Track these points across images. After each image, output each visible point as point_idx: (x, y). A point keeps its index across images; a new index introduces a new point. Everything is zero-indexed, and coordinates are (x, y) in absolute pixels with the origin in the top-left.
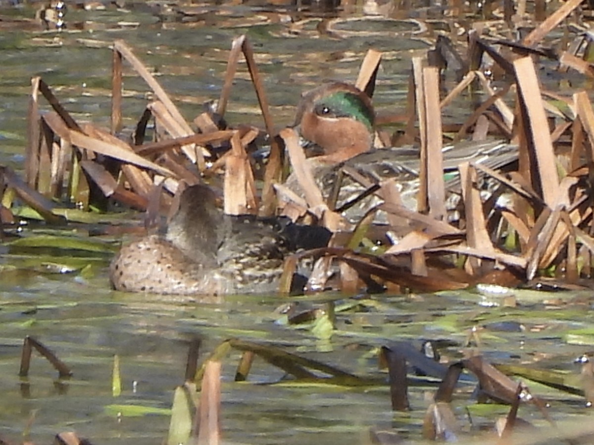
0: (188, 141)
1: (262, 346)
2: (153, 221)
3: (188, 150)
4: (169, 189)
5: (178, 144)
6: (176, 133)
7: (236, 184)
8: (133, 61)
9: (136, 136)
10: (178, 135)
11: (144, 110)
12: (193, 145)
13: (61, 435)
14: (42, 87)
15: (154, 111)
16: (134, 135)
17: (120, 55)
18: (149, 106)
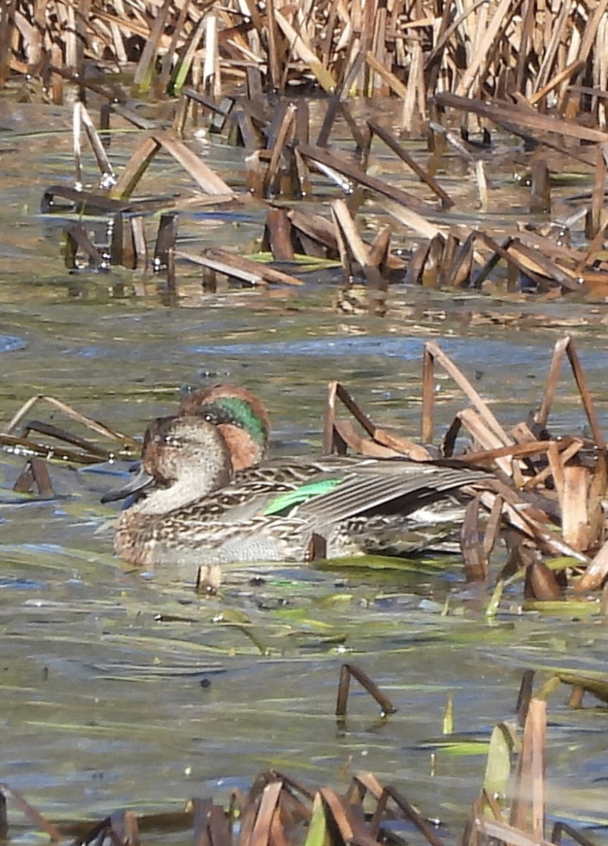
0: (501, 453)
1: (594, 680)
2: (470, 542)
3: (504, 464)
4: (486, 503)
5: (490, 457)
6: (489, 444)
7: (575, 499)
8: (446, 364)
9: (444, 449)
10: (491, 446)
11: (454, 418)
12: (509, 457)
13: (358, 777)
14: (340, 392)
15: (466, 421)
16: (442, 446)
17: (432, 357)
18: (458, 415)
